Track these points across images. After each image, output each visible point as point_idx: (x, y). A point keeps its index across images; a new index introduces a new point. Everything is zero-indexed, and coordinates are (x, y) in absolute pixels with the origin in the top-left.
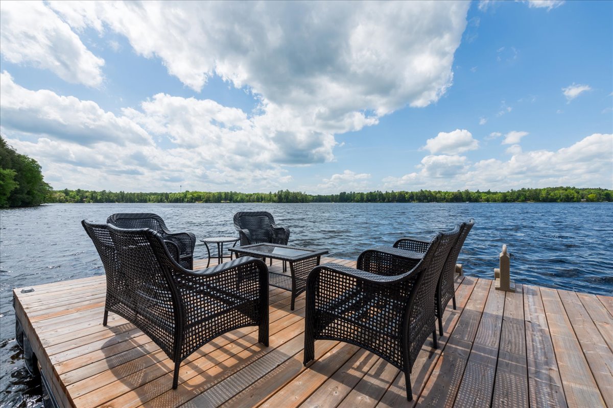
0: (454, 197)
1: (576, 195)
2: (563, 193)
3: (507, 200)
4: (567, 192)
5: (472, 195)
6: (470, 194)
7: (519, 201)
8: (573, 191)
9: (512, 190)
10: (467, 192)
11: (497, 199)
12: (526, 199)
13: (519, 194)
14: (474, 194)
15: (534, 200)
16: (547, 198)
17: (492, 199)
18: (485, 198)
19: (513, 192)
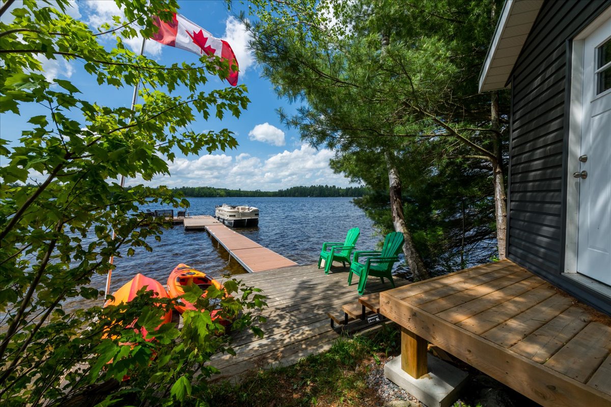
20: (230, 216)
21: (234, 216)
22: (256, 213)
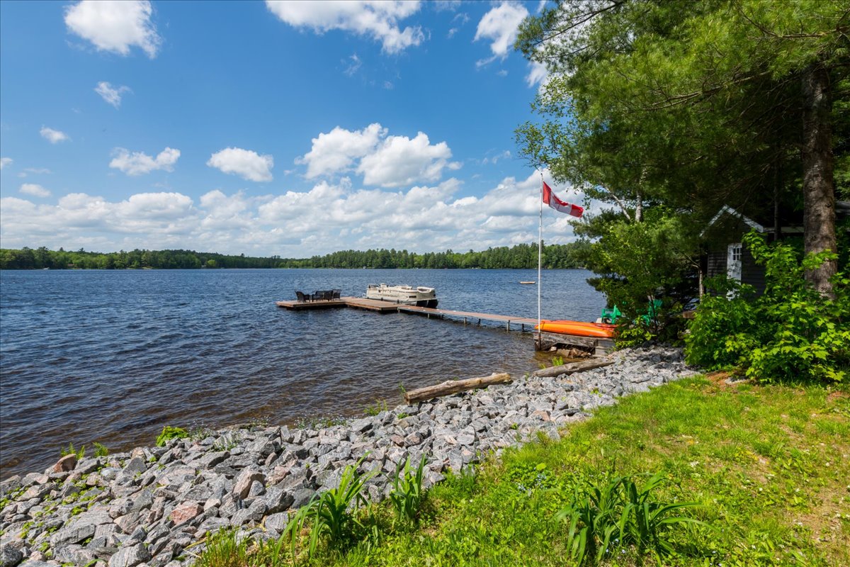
0: (17, 258)
1: (197, 260)
2: (184, 257)
3: (115, 265)
4: (187, 257)
5: (53, 257)
6: (49, 254)
7: (132, 267)
8: (193, 256)
9: (121, 251)
10: (43, 251)
11: (98, 263)
12: (141, 264)
13: (132, 258)
14: (58, 255)
15: (151, 265)
16: (167, 263)
17: (90, 264)
18: (78, 261)
19: (123, 255)
20: (410, 297)
21: (415, 297)
22: (433, 294)
